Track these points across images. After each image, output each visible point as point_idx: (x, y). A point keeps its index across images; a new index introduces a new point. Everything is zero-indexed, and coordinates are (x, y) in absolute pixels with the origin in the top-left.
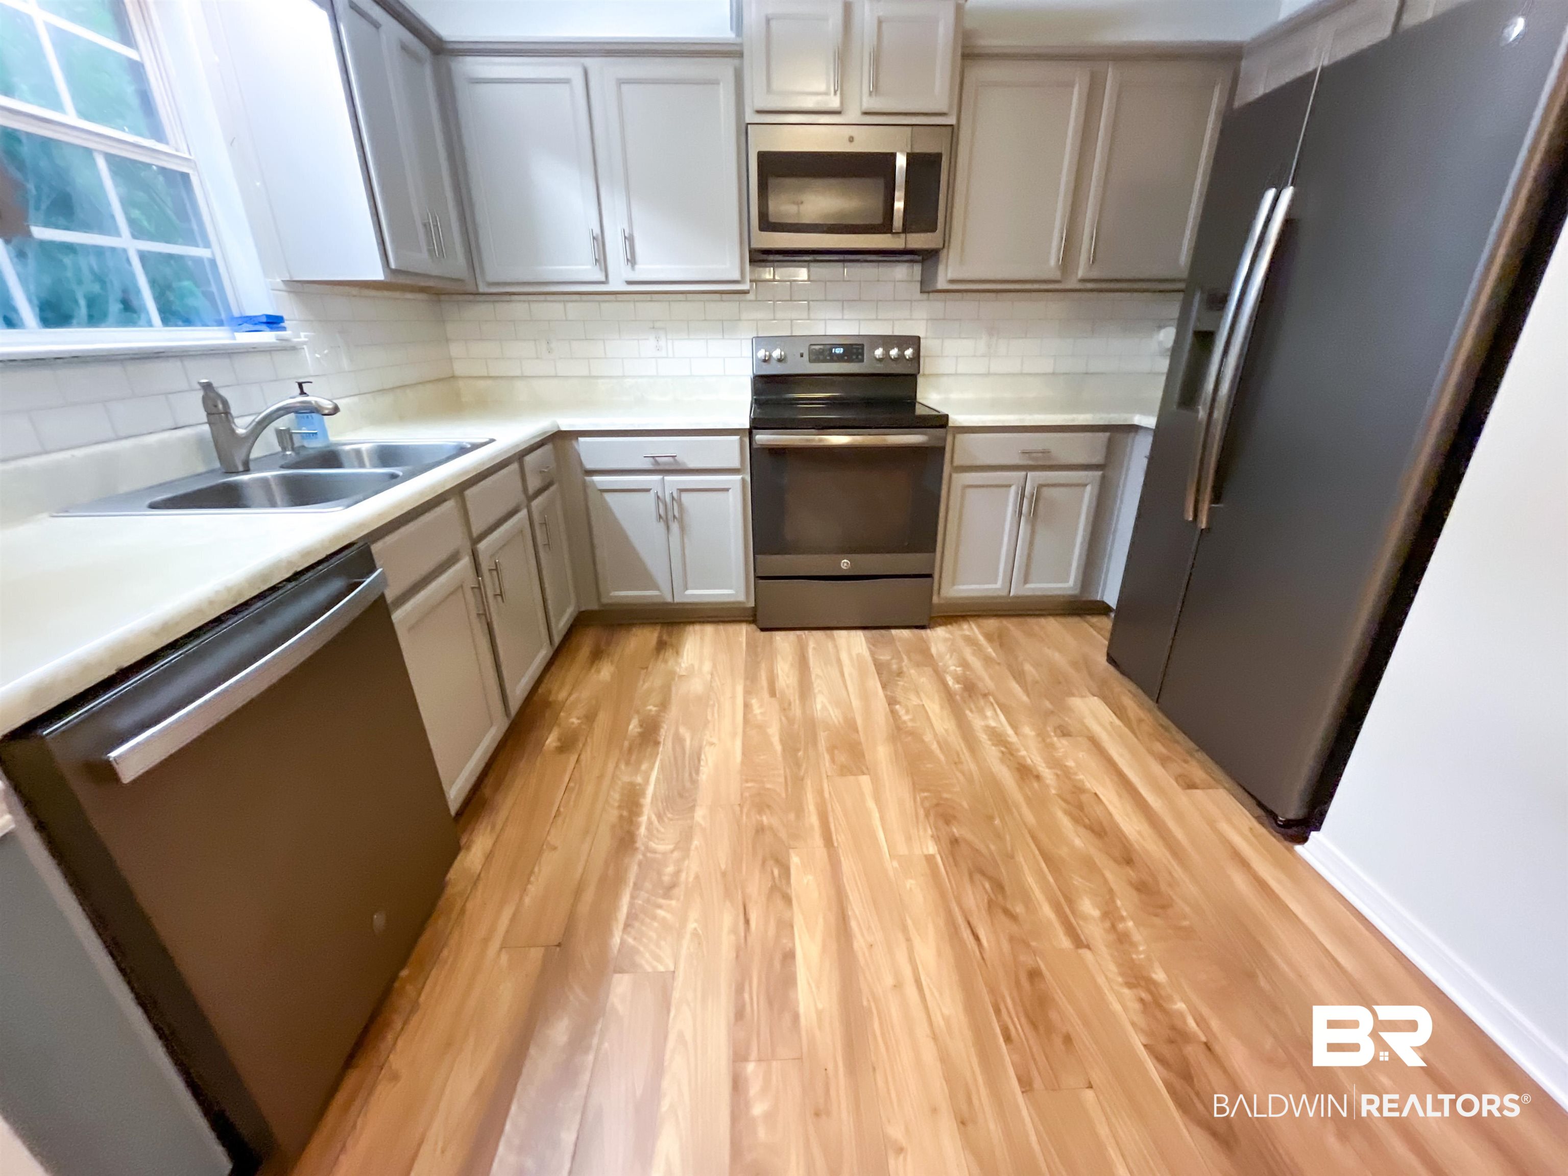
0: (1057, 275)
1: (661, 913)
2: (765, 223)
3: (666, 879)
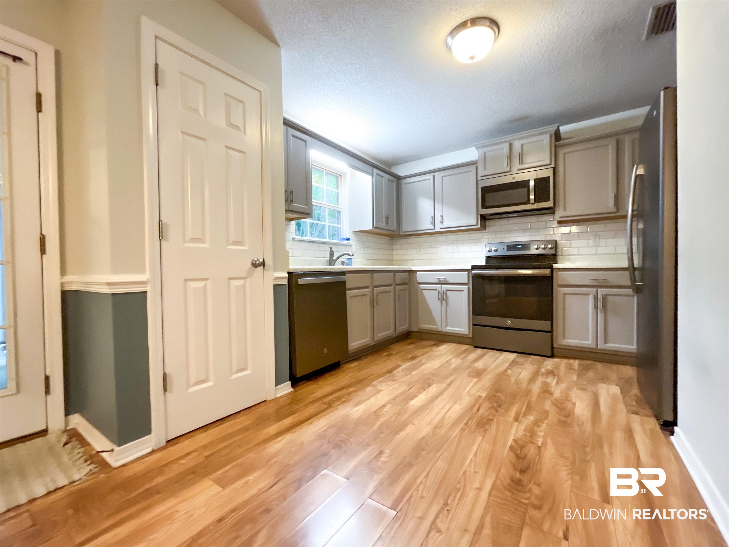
0: (614, 210)
1: (389, 383)
2: (484, 207)
3: (395, 379)
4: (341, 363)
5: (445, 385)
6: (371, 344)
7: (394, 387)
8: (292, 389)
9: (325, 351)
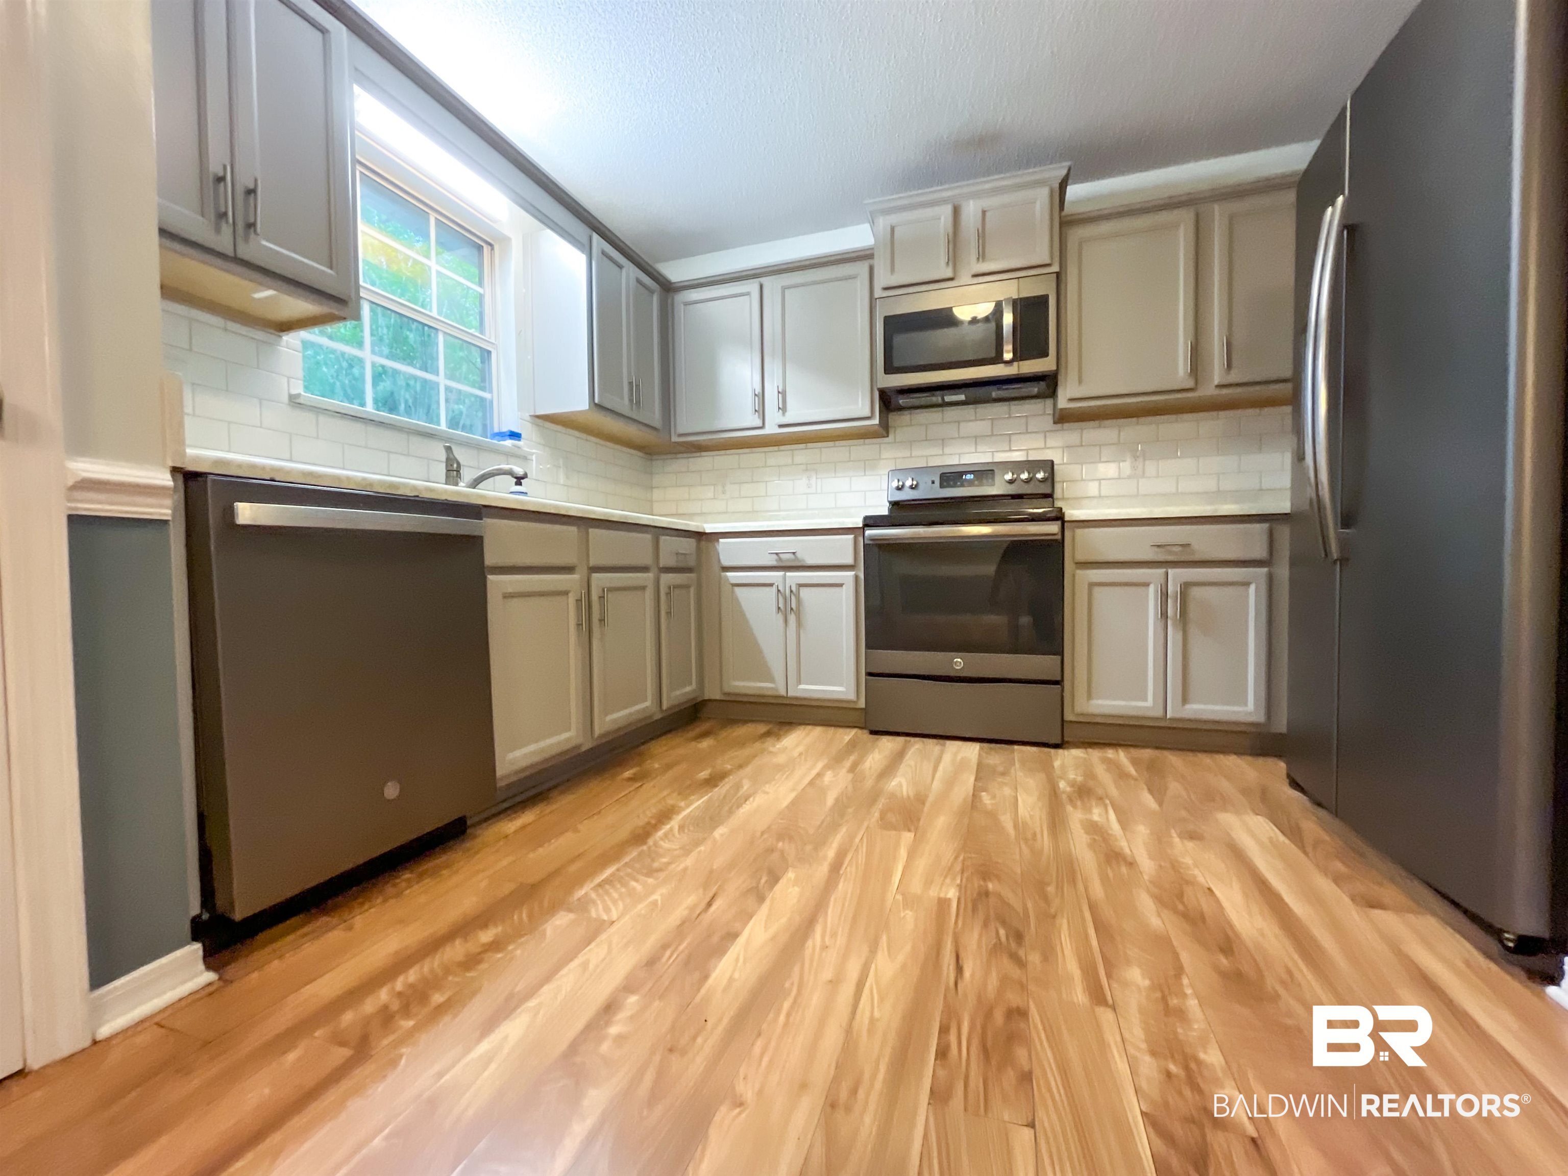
0: (1190, 384)
1: (633, 884)
2: (890, 368)
3: (656, 865)
4: (469, 823)
5: (822, 870)
6: (584, 749)
7: (655, 903)
8: (211, 976)
9: (391, 791)
